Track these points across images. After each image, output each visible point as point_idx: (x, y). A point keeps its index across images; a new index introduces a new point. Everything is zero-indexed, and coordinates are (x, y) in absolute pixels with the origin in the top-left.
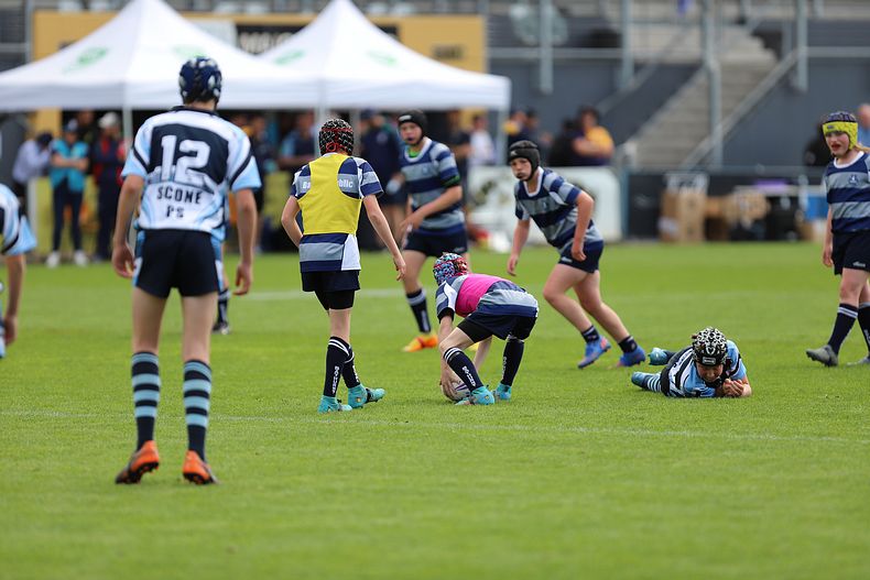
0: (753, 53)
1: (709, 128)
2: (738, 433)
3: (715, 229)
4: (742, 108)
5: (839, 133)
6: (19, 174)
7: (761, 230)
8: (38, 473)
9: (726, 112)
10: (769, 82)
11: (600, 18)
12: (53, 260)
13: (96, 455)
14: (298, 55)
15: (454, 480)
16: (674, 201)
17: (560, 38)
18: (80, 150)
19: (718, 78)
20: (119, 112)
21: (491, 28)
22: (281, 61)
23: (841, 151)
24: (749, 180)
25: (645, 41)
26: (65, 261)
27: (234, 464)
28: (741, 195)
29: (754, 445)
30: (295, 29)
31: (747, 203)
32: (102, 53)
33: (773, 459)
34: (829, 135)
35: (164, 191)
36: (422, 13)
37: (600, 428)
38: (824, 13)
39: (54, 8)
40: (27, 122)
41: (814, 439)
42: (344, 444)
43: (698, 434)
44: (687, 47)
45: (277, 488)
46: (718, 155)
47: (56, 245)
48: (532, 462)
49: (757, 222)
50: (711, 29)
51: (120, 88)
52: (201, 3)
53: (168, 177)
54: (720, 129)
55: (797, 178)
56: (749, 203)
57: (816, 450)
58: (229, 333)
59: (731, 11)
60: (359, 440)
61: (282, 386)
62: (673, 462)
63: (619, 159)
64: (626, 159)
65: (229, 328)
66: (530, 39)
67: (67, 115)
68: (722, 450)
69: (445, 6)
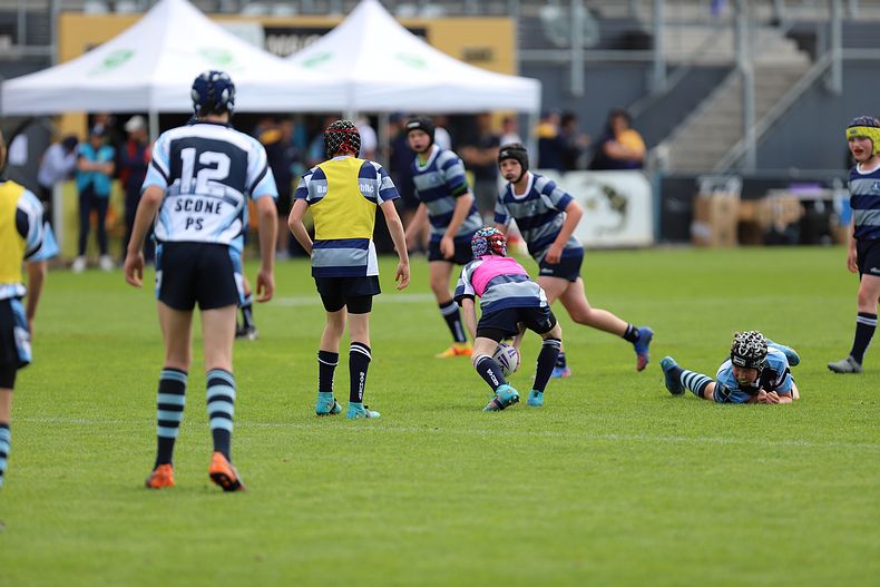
0: (787, 55)
1: (743, 130)
2: (771, 440)
3: (749, 234)
4: (775, 111)
5: (862, 138)
6: (45, 178)
7: (795, 234)
8: (63, 480)
9: (760, 115)
10: (803, 85)
11: (632, 19)
12: (79, 265)
13: (122, 462)
14: (326, 57)
15: (484, 487)
16: (707, 205)
17: (591, 40)
18: (106, 154)
19: (751, 81)
20: (145, 116)
21: (521, 30)
22: (309, 64)
23: (863, 156)
24: (782, 184)
25: (678, 43)
26: (91, 266)
27: (261, 471)
28: (775, 198)
29: (788, 452)
30: (323, 31)
31: (781, 207)
32: (128, 55)
33: (808, 467)
34: (852, 139)
35: (183, 204)
36: (451, 15)
37: (633, 435)
38: (859, 14)
39: (80, 11)
40: (53, 125)
41: (849, 446)
42: (373, 451)
43: (731, 440)
44: (720, 49)
45: (305, 495)
46: (751, 159)
47: (82, 250)
48: (563, 469)
49: (790, 226)
50: (744, 31)
51: (147, 90)
52: (228, 5)
53: (188, 190)
54: (753, 132)
55: (832, 182)
56: (783, 207)
57: (851, 456)
58: (257, 338)
59: (764, 12)
60: (388, 447)
61: (309, 392)
62: (707, 469)
63: (650, 162)
64: (658, 163)
65: (256, 332)
66: (560, 41)
67: (92, 119)
68: (755, 457)
69: (475, 7)
